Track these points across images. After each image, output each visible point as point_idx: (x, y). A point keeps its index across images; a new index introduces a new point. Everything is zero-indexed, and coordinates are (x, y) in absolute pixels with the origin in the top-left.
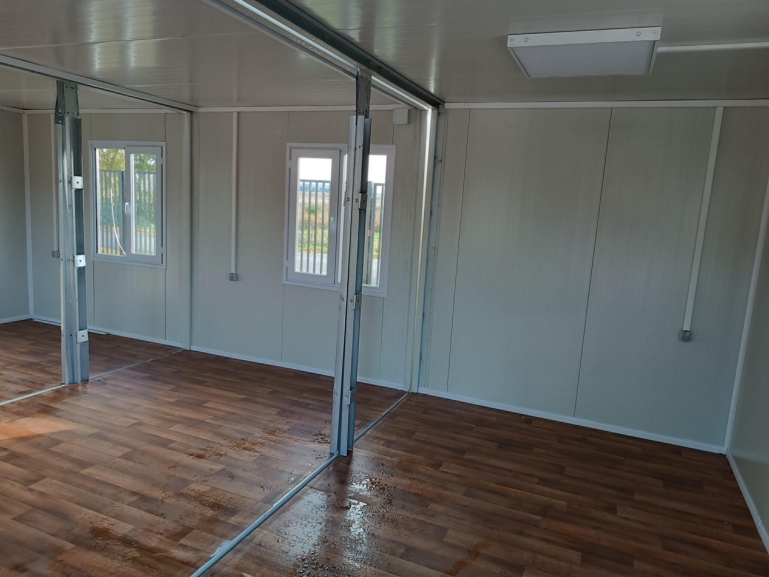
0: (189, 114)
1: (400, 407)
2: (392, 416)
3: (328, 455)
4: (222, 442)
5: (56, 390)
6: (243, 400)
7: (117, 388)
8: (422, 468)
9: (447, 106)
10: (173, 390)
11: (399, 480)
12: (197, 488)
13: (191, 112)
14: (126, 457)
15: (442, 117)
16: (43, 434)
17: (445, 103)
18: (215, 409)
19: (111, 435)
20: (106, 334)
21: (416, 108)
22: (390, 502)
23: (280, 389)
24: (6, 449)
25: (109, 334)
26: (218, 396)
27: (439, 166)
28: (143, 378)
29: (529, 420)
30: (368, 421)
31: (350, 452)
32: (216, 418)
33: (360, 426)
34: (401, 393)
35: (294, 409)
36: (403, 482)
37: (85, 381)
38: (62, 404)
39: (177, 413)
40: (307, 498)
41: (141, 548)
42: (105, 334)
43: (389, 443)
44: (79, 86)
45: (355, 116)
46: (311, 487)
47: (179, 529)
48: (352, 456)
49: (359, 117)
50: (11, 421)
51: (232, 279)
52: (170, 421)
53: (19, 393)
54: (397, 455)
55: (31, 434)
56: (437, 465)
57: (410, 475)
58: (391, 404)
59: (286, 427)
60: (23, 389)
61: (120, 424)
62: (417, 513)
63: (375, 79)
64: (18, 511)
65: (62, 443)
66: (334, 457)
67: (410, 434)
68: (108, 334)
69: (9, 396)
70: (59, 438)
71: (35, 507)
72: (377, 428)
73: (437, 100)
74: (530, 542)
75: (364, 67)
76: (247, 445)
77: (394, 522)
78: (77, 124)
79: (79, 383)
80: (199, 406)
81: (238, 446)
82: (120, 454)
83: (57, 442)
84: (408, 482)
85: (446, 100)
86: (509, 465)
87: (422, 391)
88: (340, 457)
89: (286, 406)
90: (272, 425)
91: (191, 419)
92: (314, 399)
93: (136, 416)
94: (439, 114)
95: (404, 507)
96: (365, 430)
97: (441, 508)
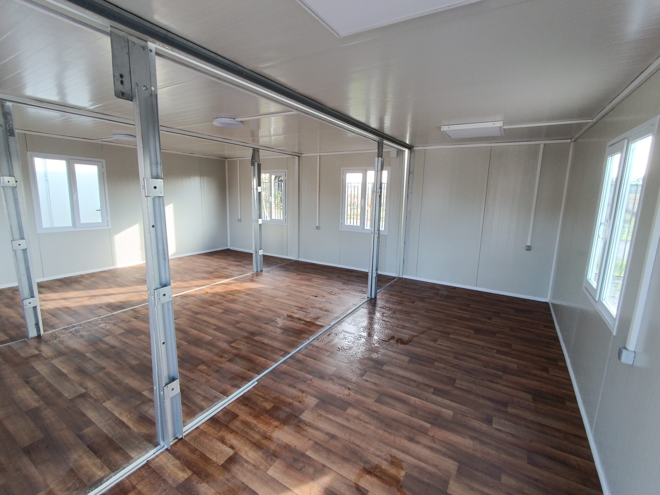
0: (298, 157)
1: (395, 282)
2: (392, 286)
3: (367, 298)
4: (323, 292)
5: (253, 274)
6: (326, 279)
7: (275, 274)
8: (407, 303)
9: (415, 148)
10: (297, 275)
11: (397, 307)
12: (319, 306)
13: (299, 156)
14: (288, 295)
15: (412, 153)
16: (255, 288)
17: (413, 147)
18: (316, 282)
19: (280, 289)
21: (400, 150)
22: (395, 313)
23: (341, 275)
24: (244, 292)
26: (316, 277)
27: (411, 175)
29: (455, 288)
30: (382, 287)
31: (376, 297)
32: (318, 284)
33: (379, 289)
34: (395, 278)
35: (348, 282)
36: (399, 307)
37: (262, 271)
38: (257, 279)
39: (302, 283)
40: (361, 310)
41: (305, 321)
43: (392, 295)
44: (260, 150)
45: (377, 158)
46: (362, 307)
47: (316, 317)
48: (376, 298)
49: (379, 158)
50: (241, 283)
51: (317, 229)
52: (300, 285)
53: (240, 274)
54: (395, 299)
55: (251, 288)
56: (413, 302)
57: (402, 305)
58: (390, 281)
59: (347, 288)
61: (281, 285)
62: (406, 317)
63: (385, 142)
64: (259, 309)
65: (263, 291)
66: (369, 298)
67: (401, 292)
69: (236, 275)
70: (261, 289)
71: (263, 309)
72: (386, 289)
73: (410, 147)
74: (453, 327)
75: (381, 138)
76: (333, 293)
77: (397, 319)
78: (259, 166)
79: (260, 272)
80: (310, 280)
81: (330, 294)
82: (286, 295)
84: (401, 307)
85: (414, 146)
86: (444, 303)
87: (404, 277)
88: (371, 299)
89: (345, 281)
90: (341, 287)
91: (308, 285)
92: (357, 279)
94: (411, 152)
95: (400, 315)
96: (381, 290)
97: (415, 315)
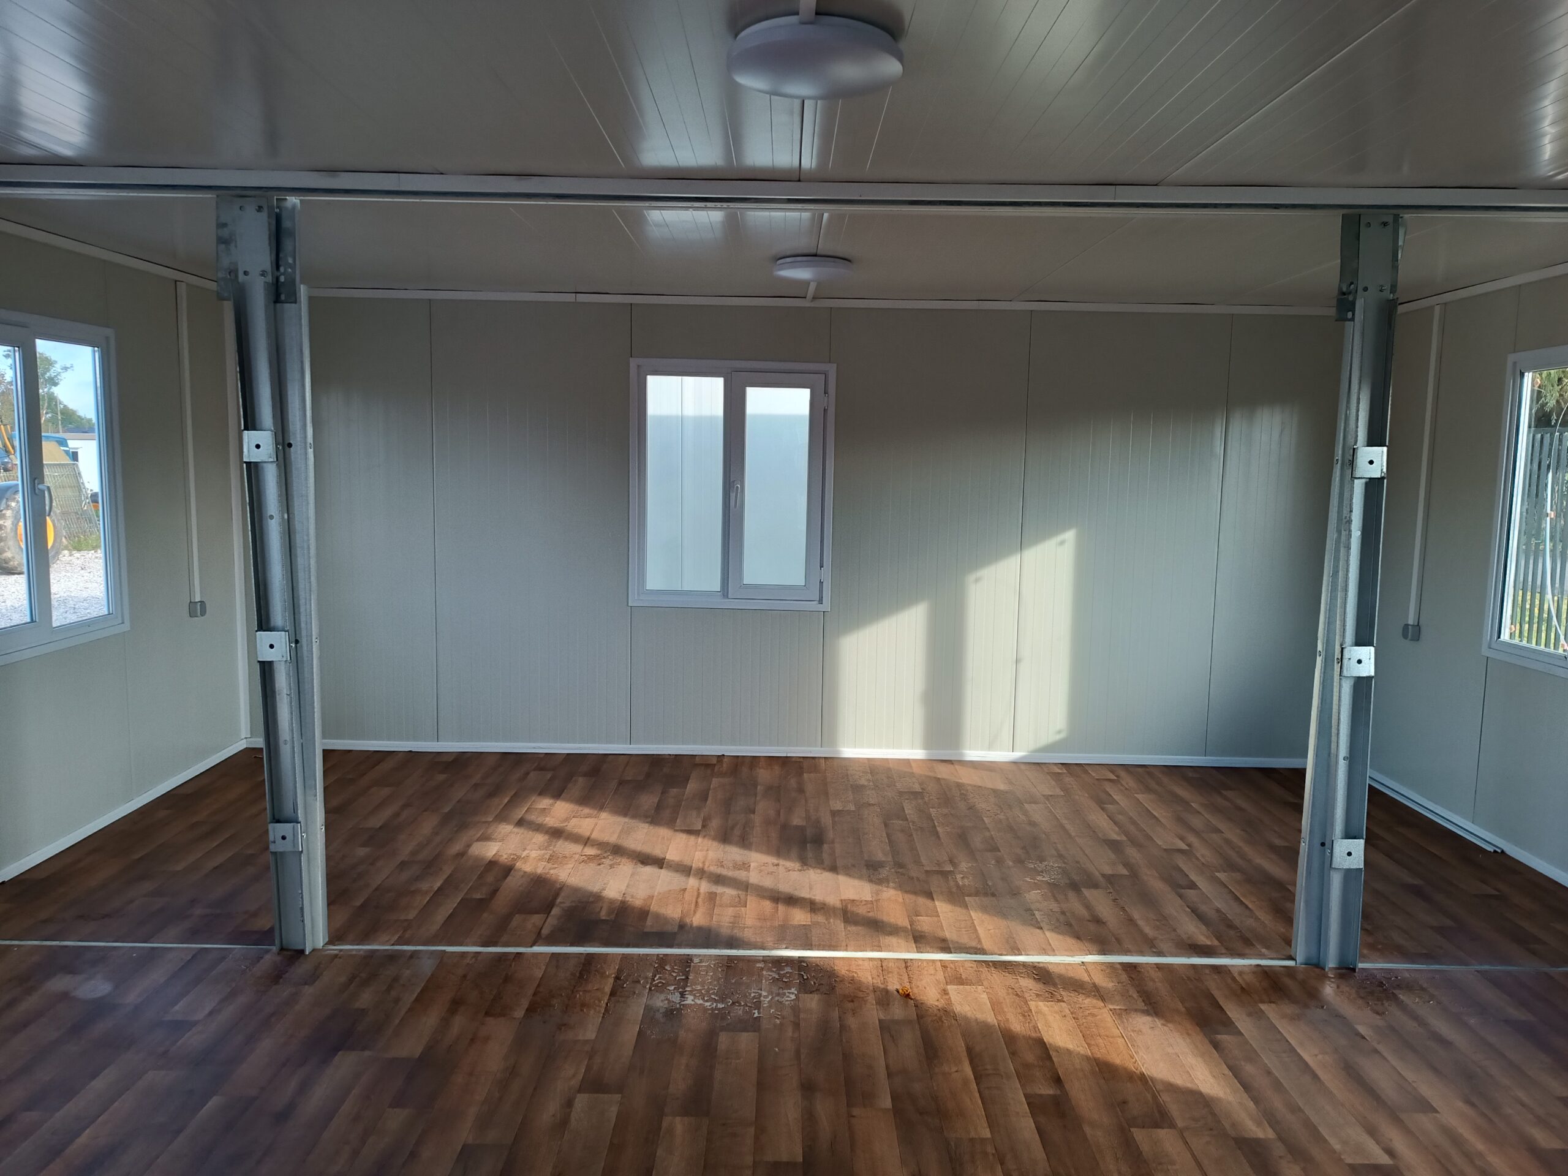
5: (1265, 968)
16: (1152, 1079)
20: (1495, 851)
24: (1058, 1081)
25: (1503, 852)
28: (1507, 1021)
37: (1344, 971)
38: (1250, 1015)
42: (1492, 851)
53: (1189, 945)
55: (1131, 1067)
60: (1203, 938)
61: (1337, 1147)
65: (1168, 1128)
68: (1499, 851)
70: (1174, 1108)
79: (1327, 970)
83: (1159, 1118)
93: (1400, 1144)
